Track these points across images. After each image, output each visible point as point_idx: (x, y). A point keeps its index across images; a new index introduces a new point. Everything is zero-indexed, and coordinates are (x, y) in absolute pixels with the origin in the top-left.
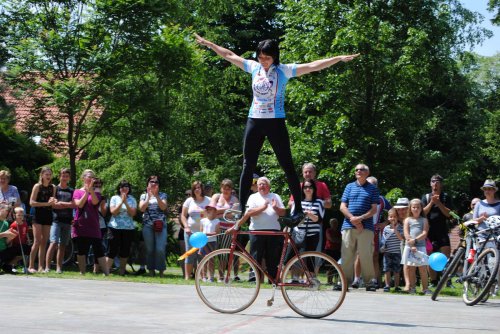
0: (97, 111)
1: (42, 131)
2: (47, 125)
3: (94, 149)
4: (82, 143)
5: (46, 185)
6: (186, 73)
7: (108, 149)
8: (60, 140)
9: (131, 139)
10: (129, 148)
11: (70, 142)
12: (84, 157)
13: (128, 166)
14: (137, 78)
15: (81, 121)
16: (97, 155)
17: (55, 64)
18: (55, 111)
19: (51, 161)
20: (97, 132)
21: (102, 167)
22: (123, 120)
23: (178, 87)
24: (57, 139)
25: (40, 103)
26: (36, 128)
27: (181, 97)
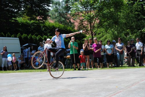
0: (98, 21)
1: (82, 29)
2: (84, 27)
3: (98, 32)
4: (94, 31)
6: (122, 7)
7: (102, 32)
8: (88, 30)
9: (108, 28)
10: (108, 31)
11: (91, 32)
12: (95, 35)
13: (109, 36)
14: (108, 10)
15: (94, 24)
16: (99, 34)
17: (84, 9)
18: (86, 23)
19: (86, 37)
20: (98, 27)
21: (101, 37)
22: (105, 23)
23: (121, 12)
24: (87, 30)
25: (82, 21)
26: (81, 28)
27: (122, 15)
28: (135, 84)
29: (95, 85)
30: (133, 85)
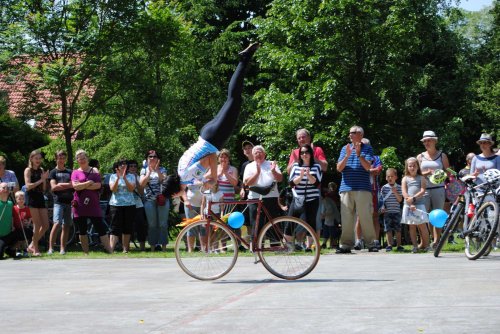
0: (89, 91)
1: (35, 114)
2: (40, 108)
3: (90, 128)
4: (76, 123)
5: (36, 168)
6: (174, 46)
7: (103, 127)
8: (54, 121)
9: (126, 117)
10: (123, 126)
11: (65, 126)
12: (80, 137)
13: (124, 143)
14: (127, 55)
15: (74, 101)
16: (93, 134)
17: (44, 47)
18: (47, 93)
19: (47, 143)
20: (91, 112)
21: (98, 146)
22: (116, 98)
23: (168, 62)
24: (51, 120)
25: (31, 87)
26: (30, 112)
27: (171, 71)
28: (203, 312)
29: (67, 313)
30: (196, 315)
